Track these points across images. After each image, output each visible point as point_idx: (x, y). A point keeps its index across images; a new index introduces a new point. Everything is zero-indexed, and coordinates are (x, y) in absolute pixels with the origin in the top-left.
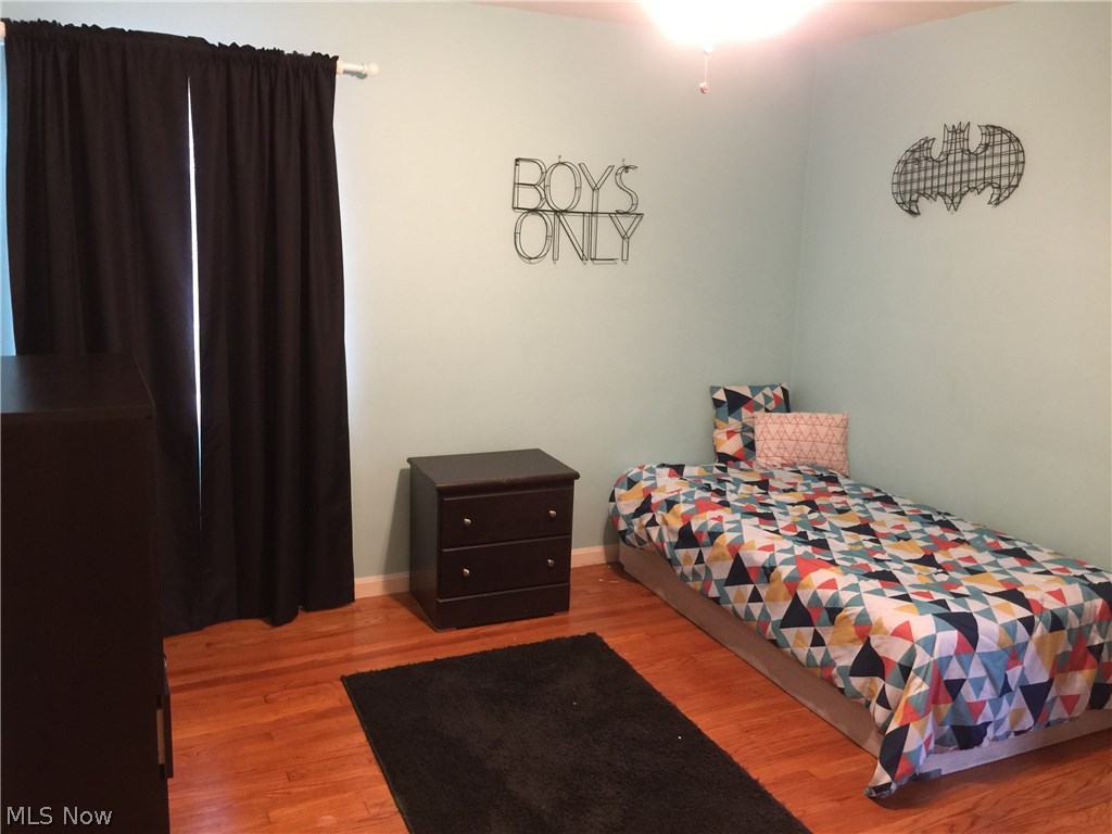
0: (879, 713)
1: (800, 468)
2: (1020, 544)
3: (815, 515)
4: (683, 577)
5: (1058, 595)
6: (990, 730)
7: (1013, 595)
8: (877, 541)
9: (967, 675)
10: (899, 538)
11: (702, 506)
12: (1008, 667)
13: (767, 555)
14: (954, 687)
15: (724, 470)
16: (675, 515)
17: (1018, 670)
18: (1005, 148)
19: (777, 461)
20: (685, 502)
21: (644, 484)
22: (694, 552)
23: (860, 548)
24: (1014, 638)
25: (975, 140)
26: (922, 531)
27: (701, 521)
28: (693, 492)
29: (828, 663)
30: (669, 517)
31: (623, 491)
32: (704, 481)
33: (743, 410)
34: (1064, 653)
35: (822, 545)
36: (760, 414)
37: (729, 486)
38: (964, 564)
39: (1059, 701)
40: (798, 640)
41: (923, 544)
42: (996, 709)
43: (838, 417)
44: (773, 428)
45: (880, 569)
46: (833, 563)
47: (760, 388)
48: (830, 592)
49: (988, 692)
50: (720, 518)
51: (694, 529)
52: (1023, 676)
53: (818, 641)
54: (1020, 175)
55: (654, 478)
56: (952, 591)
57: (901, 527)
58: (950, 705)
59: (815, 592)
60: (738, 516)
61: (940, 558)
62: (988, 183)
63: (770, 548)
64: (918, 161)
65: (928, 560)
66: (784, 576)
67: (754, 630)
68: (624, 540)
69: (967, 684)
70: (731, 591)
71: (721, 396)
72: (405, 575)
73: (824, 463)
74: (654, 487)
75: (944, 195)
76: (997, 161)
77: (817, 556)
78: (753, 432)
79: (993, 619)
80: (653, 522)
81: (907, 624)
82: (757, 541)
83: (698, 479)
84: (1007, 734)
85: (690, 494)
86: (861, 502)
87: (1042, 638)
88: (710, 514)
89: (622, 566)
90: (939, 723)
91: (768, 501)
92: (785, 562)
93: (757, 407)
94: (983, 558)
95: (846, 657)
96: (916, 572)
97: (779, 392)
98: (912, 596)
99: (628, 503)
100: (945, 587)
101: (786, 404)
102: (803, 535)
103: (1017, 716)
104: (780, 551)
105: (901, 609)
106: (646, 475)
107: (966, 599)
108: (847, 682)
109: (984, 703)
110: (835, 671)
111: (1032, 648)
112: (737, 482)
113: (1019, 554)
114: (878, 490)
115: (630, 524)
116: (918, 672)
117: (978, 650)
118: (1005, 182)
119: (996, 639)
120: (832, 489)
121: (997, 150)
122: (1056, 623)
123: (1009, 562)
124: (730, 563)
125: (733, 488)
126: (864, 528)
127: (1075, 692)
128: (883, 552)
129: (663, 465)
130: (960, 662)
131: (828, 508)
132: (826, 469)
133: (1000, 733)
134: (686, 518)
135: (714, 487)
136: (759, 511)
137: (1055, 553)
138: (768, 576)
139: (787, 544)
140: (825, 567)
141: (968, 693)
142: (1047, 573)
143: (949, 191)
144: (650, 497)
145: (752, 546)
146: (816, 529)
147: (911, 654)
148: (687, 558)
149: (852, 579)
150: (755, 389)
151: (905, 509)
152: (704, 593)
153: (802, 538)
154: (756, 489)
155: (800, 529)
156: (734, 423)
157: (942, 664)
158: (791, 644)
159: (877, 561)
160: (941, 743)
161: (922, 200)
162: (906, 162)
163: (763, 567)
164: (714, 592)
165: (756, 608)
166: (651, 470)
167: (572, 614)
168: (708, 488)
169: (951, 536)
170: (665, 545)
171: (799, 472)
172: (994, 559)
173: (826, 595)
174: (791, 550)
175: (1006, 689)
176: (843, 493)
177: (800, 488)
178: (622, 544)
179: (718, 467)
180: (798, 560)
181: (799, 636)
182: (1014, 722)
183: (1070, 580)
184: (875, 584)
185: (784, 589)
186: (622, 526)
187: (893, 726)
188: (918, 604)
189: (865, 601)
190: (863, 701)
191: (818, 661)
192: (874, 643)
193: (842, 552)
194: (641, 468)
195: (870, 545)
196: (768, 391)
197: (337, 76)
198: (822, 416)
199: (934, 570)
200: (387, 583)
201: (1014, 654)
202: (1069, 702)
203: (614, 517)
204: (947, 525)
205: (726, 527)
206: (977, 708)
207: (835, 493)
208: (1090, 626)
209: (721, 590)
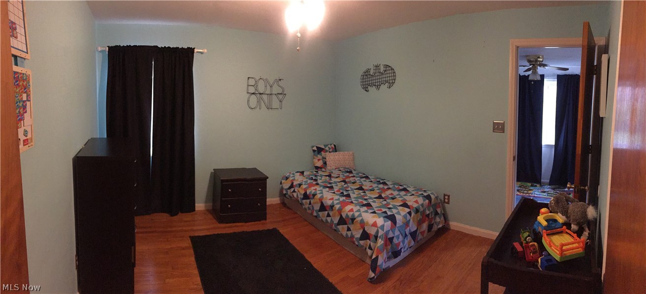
0: (369, 252)
1: (341, 169)
2: (405, 186)
3: (346, 185)
4: (305, 209)
5: (416, 202)
6: (403, 250)
7: (405, 205)
8: (365, 192)
9: (394, 234)
10: (371, 190)
11: (310, 185)
12: (406, 228)
13: (332, 201)
14: (391, 239)
15: (317, 172)
16: (302, 189)
17: (408, 228)
18: (390, 71)
19: (334, 167)
20: (305, 184)
21: (291, 179)
22: (308, 201)
23: (360, 195)
24: (406, 219)
25: (382, 69)
26: (377, 187)
27: (310, 191)
28: (307, 181)
29: (352, 237)
30: (300, 189)
31: (284, 181)
32: (311, 176)
33: (322, 152)
34: (420, 219)
35: (348, 196)
36: (327, 153)
37: (319, 177)
38: (390, 196)
39: (420, 234)
40: (342, 229)
41: (378, 191)
42: (403, 243)
43: (351, 153)
44: (332, 157)
45: (366, 202)
46: (352, 202)
47: (327, 145)
48: (352, 213)
49: (401, 238)
50: (316, 189)
51: (308, 193)
52: (410, 230)
53: (349, 229)
54: (395, 79)
55: (294, 177)
56: (388, 207)
57: (371, 186)
58: (390, 246)
59: (347, 214)
60: (322, 188)
61: (383, 195)
62: (386, 82)
63: (332, 199)
64: (367, 75)
65: (380, 197)
66: (337, 208)
67: (329, 226)
68: (285, 196)
69: (395, 238)
70: (320, 213)
71: (315, 148)
72: (211, 204)
73: (348, 167)
74: (294, 180)
75: (375, 85)
76: (388, 75)
77: (347, 201)
78: (325, 158)
79: (400, 214)
80: (294, 191)
81: (375, 222)
82: (328, 197)
83: (309, 175)
84: (407, 249)
85: (306, 182)
86: (359, 179)
87: (414, 216)
88: (313, 188)
89: (286, 204)
90: (387, 253)
91: (331, 182)
92: (337, 204)
93: (326, 151)
94: (395, 193)
95: (358, 235)
96: (377, 202)
97: (333, 146)
98: (376, 212)
99: (286, 185)
100: (386, 206)
101: (335, 149)
102: (342, 193)
103: (410, 242)
104: (336, 200)
105: (373, 217)
106: (291, 175)
107: (393, 210)
108: (358, 242)
109: (400, 242)
110: (354, 239)
111: (411, 220)
112: (321, 176)
113: (405, 190)
114: (364, 174)
115: (287, 192)
116: (380, 238)
117: (397, 225)
118: (391, 81)
119: (402, 221)
120: (351, 175)
121: (388, 72)
122: (417, 211)
123: (403, 193)
124: (320, 204)
125: (320, 178)
126: (361, 188)
127: (424, 230)
128: (367, 196)
129: (298, 172)
130: (392, 232)
131: (350, 182)
132: (349, 168)
133: (406, 249)
134: (305, 190)
135: (314, 178)
136: (329, 185)
137: (415, 187)
138: (332, 209)
139: (337, 197)
140: (350, 204)
141: (395, 241)
142: (413, 195)
143: (376, 84)
144: (293, 183)
145: (326, 198)
146: (346, 190)
147: (377, 232)
148: (306, 203)
149: (358, 207)
150: (326, 146)
151: (372, 180)
152: (312, 214)
153: (342, 194)
154: (327, 178)
155: (341, 191)
156: (319, 157)
157: (387, 233)
158: (341, 230)
159: (365, 199)
160: (389, 258)
161: (369, 87)
162: (363, 76)
163: (331, 206)
164: (315, 214)
165: (329, 219)
166: (293, 174)
167: (268, 220)
168: (312, 179)
169: (386, 187)
170: (299, 199)
171: (340, 170)
172: (398, 193)
173: (350, 214)
174: (339, 199)
175: (406, 235)
176: (354, 176)
177: (341, 176)
178: (285, 198)
179: (315, 171)
180: (341, 203)
181: (343, 228)
182: (409, 245)
183: (419, 196)
184: (365, 208)
185: (337, 213)
186: (284, 192)
187: (374, 257)
188: (378, 214)
189: (362, 215)
190: (364, 248)
191: (349, 236)
192: (366, 230)
193: (354, 198)
194: (290, 173)
195: (362, 194)
196: (329, 146)
197: (195, 54)
198: (346, 152)
199: (382, 200)
200: (206, 206)
201: (407, 224)
202: (422, 233)
203: (282, 189)
204: (384, 183)
205: (318, 192)
206: (398, 244)
207: (352, 176)
208: (425, 209)
209: (317, 213)
